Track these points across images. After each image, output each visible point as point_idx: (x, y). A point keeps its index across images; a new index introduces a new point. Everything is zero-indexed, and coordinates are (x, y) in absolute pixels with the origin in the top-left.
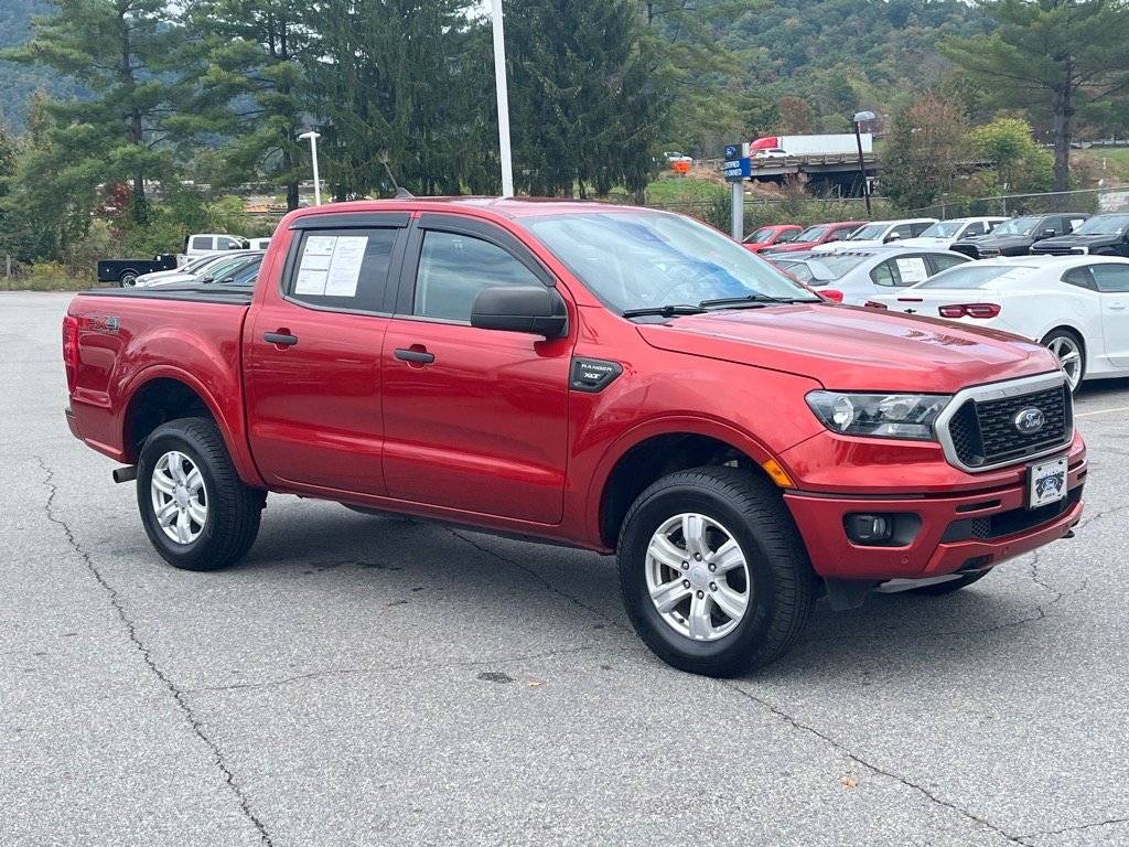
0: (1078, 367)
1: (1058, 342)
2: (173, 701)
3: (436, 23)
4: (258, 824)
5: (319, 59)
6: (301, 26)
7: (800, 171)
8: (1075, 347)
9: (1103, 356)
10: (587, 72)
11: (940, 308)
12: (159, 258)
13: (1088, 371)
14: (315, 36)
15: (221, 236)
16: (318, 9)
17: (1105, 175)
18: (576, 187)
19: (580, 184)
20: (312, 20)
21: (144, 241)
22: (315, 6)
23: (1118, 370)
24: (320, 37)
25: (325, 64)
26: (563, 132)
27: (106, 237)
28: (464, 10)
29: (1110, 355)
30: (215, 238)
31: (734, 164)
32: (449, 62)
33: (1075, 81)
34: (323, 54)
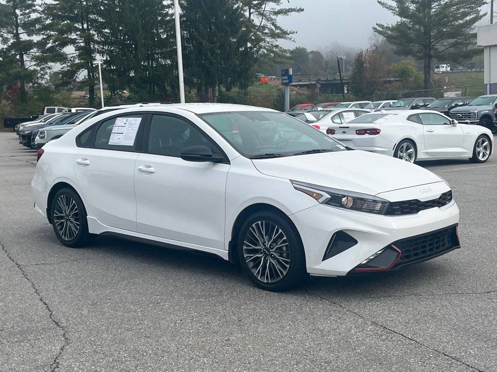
0: (414, 155)
1: (405, 145)
2: (17, 268)
3: (156, 16)
4: (45, 304)
5: (103, 31)
6: (95, 16)
7: (317, 83)
8: (412, 147)
9: (425, 151)
10: (222, 37)
11: (356, 131)
12: (31, 117)
13: (418, 157)
14: (102, 20)
15: (59, 107)
16: (103, 9)
17: (447, 85)
18: (217, 88)
19: (219, 86)
20: (100, 13)
21: (24, 110)
22: (101, 7)
23: (430, 157)
24: (104, 21)
25: (106, 32)
26: (211, 63)
27: (8, 108)
28: (167, 10)
29: (427, 151)
30: (56, 108)
31: (286, 77)
32: (161, 33)
33: (433, 44)
34: (105, 29)
